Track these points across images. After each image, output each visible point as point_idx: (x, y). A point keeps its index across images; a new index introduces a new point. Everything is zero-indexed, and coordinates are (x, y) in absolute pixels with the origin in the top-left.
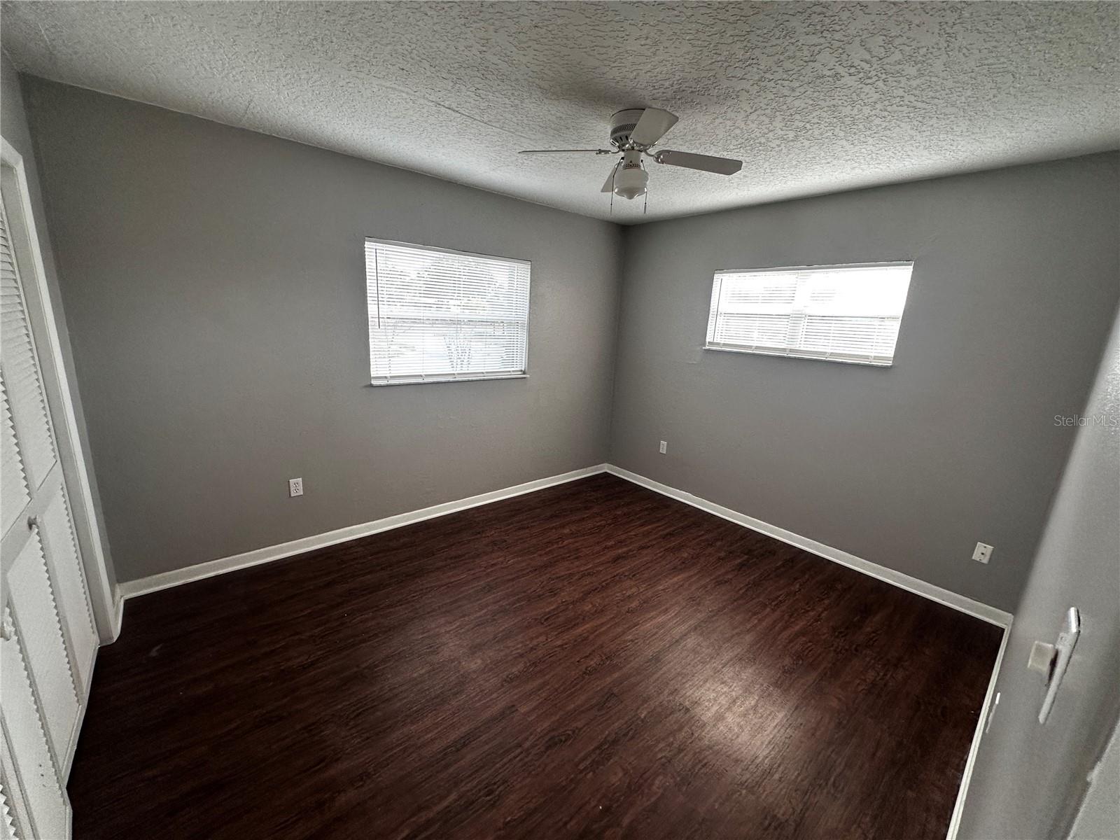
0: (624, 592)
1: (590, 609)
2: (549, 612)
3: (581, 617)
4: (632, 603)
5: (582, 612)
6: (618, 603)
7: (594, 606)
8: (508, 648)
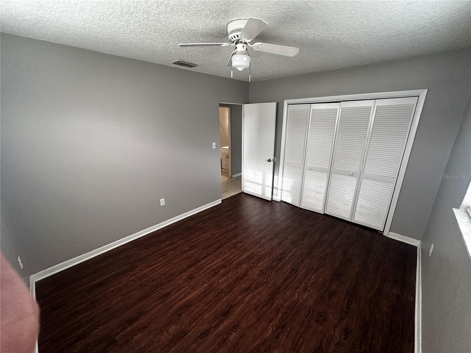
0: (226, 278)
1: (243, 266)
2: (260, 261)
3: (246, 261)
4: (223, 272)
5: (246, 263)
6: (230, 271)
7: (241, 268)
8: (269, 246)
